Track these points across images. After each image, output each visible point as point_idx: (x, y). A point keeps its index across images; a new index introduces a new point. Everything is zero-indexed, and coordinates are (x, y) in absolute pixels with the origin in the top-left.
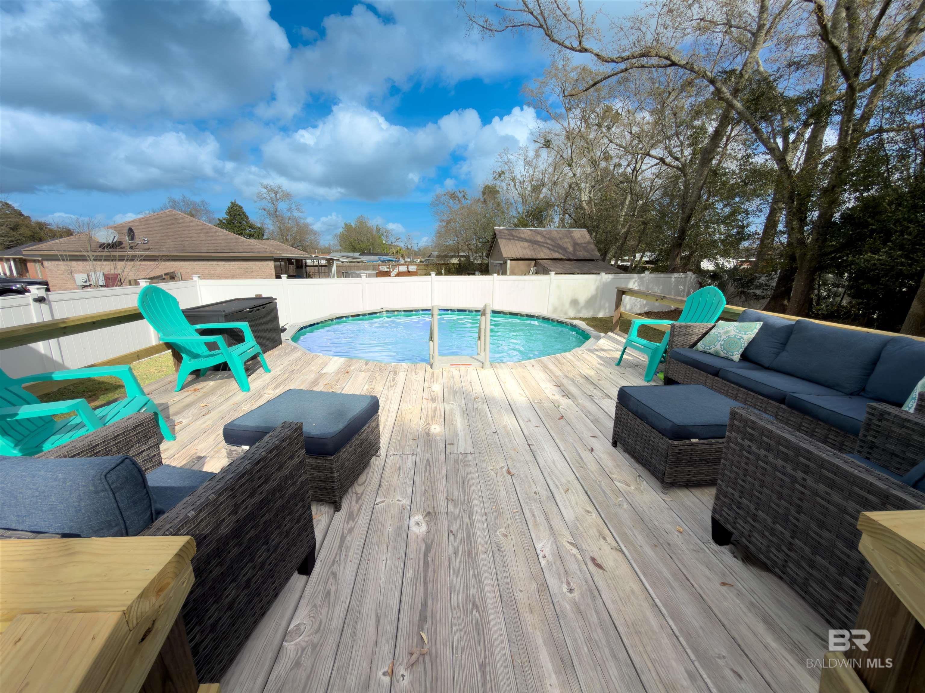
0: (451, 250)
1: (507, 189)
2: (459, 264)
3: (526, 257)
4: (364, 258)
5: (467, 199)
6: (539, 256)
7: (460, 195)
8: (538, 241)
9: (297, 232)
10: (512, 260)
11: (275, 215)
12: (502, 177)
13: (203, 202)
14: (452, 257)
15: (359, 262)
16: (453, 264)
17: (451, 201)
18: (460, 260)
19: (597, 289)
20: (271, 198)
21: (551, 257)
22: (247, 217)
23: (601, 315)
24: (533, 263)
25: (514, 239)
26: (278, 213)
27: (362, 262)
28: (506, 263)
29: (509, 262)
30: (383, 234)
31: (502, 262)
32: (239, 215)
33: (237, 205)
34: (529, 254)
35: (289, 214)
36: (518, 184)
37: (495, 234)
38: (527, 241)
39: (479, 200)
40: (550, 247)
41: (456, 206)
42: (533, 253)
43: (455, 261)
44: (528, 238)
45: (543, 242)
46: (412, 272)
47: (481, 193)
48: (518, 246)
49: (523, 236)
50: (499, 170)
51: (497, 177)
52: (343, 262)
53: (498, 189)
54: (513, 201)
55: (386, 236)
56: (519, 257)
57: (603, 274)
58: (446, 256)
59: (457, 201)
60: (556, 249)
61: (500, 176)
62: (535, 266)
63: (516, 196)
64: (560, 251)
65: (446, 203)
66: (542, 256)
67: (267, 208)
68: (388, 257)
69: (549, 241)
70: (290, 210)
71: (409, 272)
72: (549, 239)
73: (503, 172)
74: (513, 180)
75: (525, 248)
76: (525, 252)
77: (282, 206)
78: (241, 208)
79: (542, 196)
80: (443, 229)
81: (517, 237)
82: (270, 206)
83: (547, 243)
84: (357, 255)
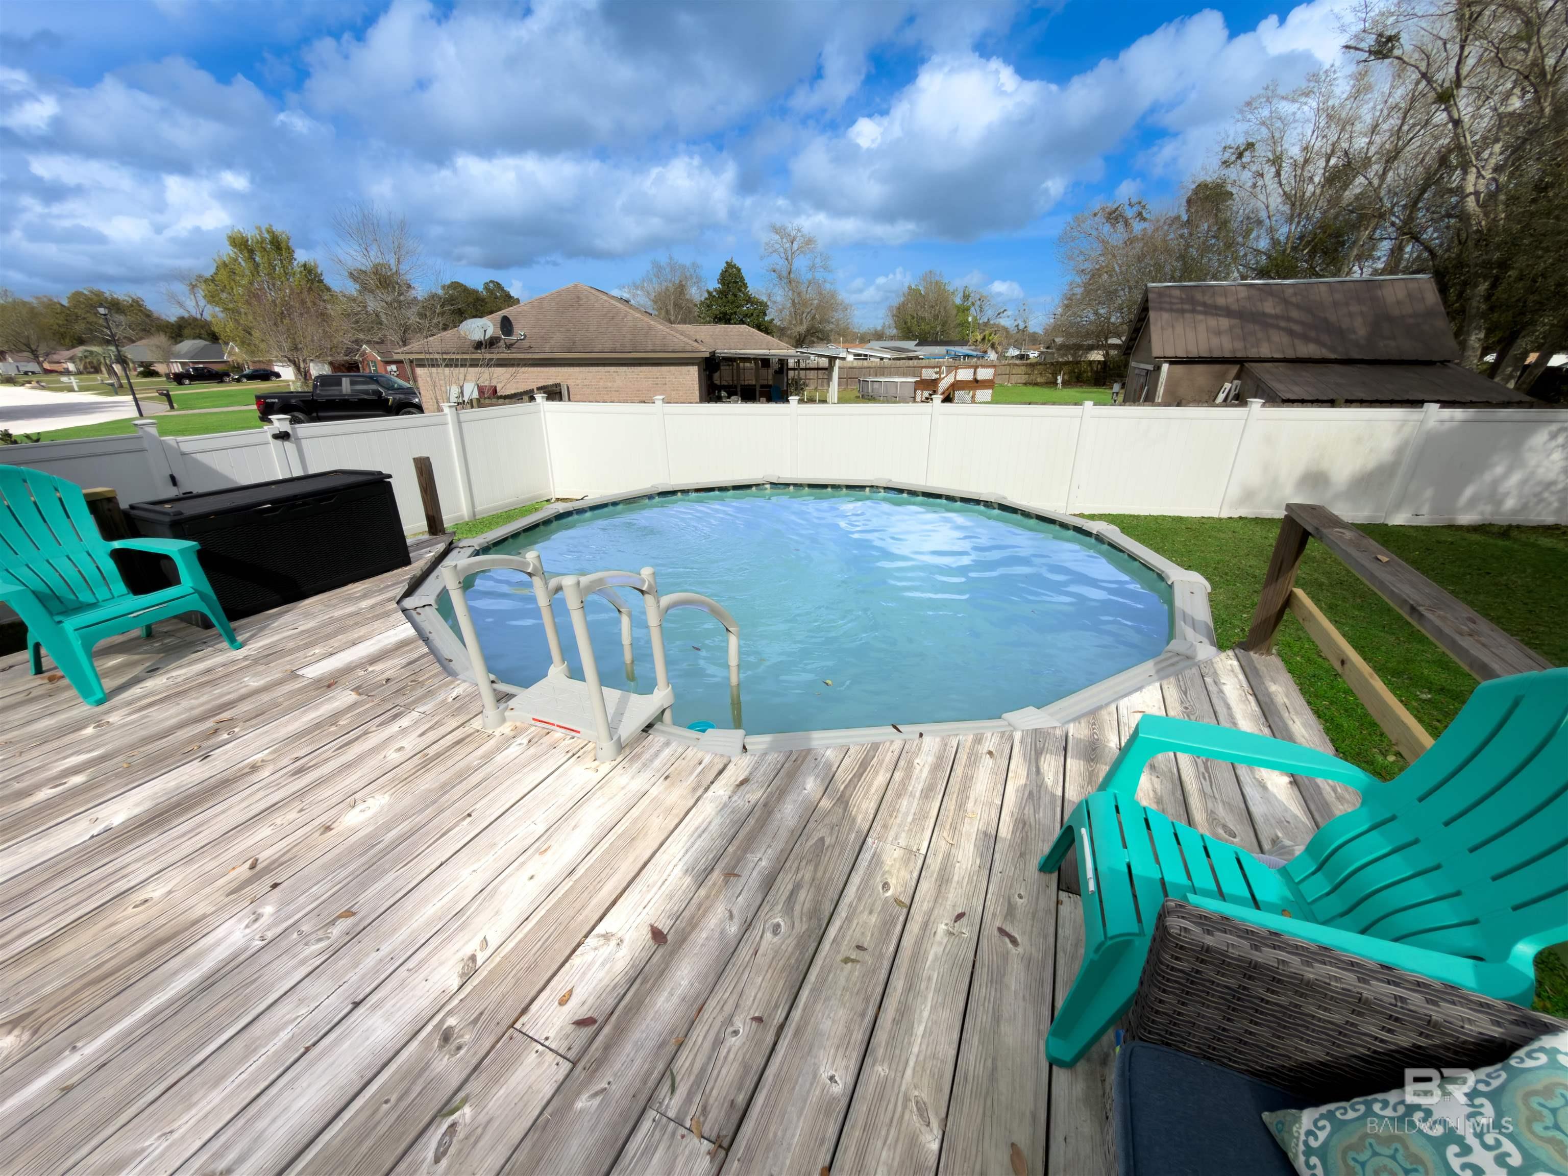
0: (1088, 335)
1: (1254, 186)
2: (1105, 362)
3: (1216, 354)
4: (923, 351)
5: (1145, 219)
6: (1253, 353)
7: (1130, 213)
8: (1264, 314)
9: (817, 308)
10: (1175, 361)
11: (788, 278)
12: (1246, 158)
13: (694, 265)
14: (1091, 348)
15: (910, 359)
16: (1091, 362)
17: (1107, 228)
18: (1106, 355)
19: (1399, 451)
20: (785, 250)
21: (1290, 354)
22: (745, 285)
23: (1399, 519)
24: (1234, 369)
25: (1193, 311)
26: (792, 276)
27: (917, 358)
28: (1158, 368)
29: (1165, 367)
30: (973, 304)
31: (1150, 367)
32: (736, 282)
33: (734, 266)
34: (1226, 346)
35: (810, 276)
36: (1286, 169)
37: (1146, 300)
38: (1228, 312)
39: (1178, 218)
40: (1297, 328)
41: (1117, 236)
42: (1239, 345)
43: (1097, 356)
44: (1235, 307)
45: (1276, 317)
46: (984, 381)
47: (1184, 202)
48: (1202, 328)
49: (1221, 301)
50: (1241, 141)
51: (1233, 158)
52: (882, 359)
53: (1229, 188)
54: (1263, 215)
55: (981, 307)
56: (1194, 353)
57: (1433, 409)
58: (1078, 347)
59: (1120, 226)
60: (1313, 334)
61: (1240, 156)
62: (1238, 377)
63: (1276, 200)
64: (1325, 338)
65: (1094, 233)
66: (1265, 351)
67: (778, 267)
68: (965, 350)
69: (1295, 314)
70: (812, 268)
71: (976, 381)
72: (1298, 306)
73: (1250, 146)
74: (1277, 161)
75: (1219, 333)
76: (1215, 341)
77: (801, 264)
78: (739, 270)
79: (1349, 195)
80: (1079, 291)
81: (1204, 304)
82: (781, 264)
83: (1289, 319)
84: (911, 345)
